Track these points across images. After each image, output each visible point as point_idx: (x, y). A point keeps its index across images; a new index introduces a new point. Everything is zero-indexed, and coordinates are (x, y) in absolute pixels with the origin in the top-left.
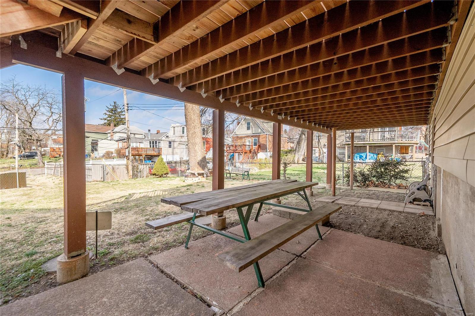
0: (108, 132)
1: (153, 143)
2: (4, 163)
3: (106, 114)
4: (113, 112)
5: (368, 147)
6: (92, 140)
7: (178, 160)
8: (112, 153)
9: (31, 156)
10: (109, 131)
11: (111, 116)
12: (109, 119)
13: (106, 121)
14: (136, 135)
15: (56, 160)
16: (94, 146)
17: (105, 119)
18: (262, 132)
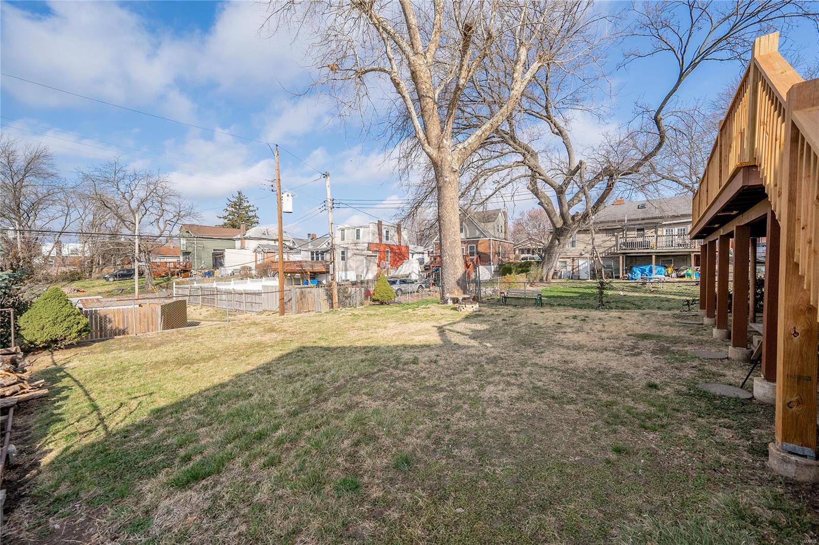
0: (236, 237)
1: (316, 254)
2: (93, 286)
3: (227, 210)
4: (237, 207)
5: (654, 257)
6: (214, 250)
7: (354, 279)
8: (250, 269)
9: (127, 275)
10: (239, 236)
11: (234, 212)
12: (230, 217)
13: (226, 221)
16: (218, 259)
17: (225, 218)
18: (482, 236)
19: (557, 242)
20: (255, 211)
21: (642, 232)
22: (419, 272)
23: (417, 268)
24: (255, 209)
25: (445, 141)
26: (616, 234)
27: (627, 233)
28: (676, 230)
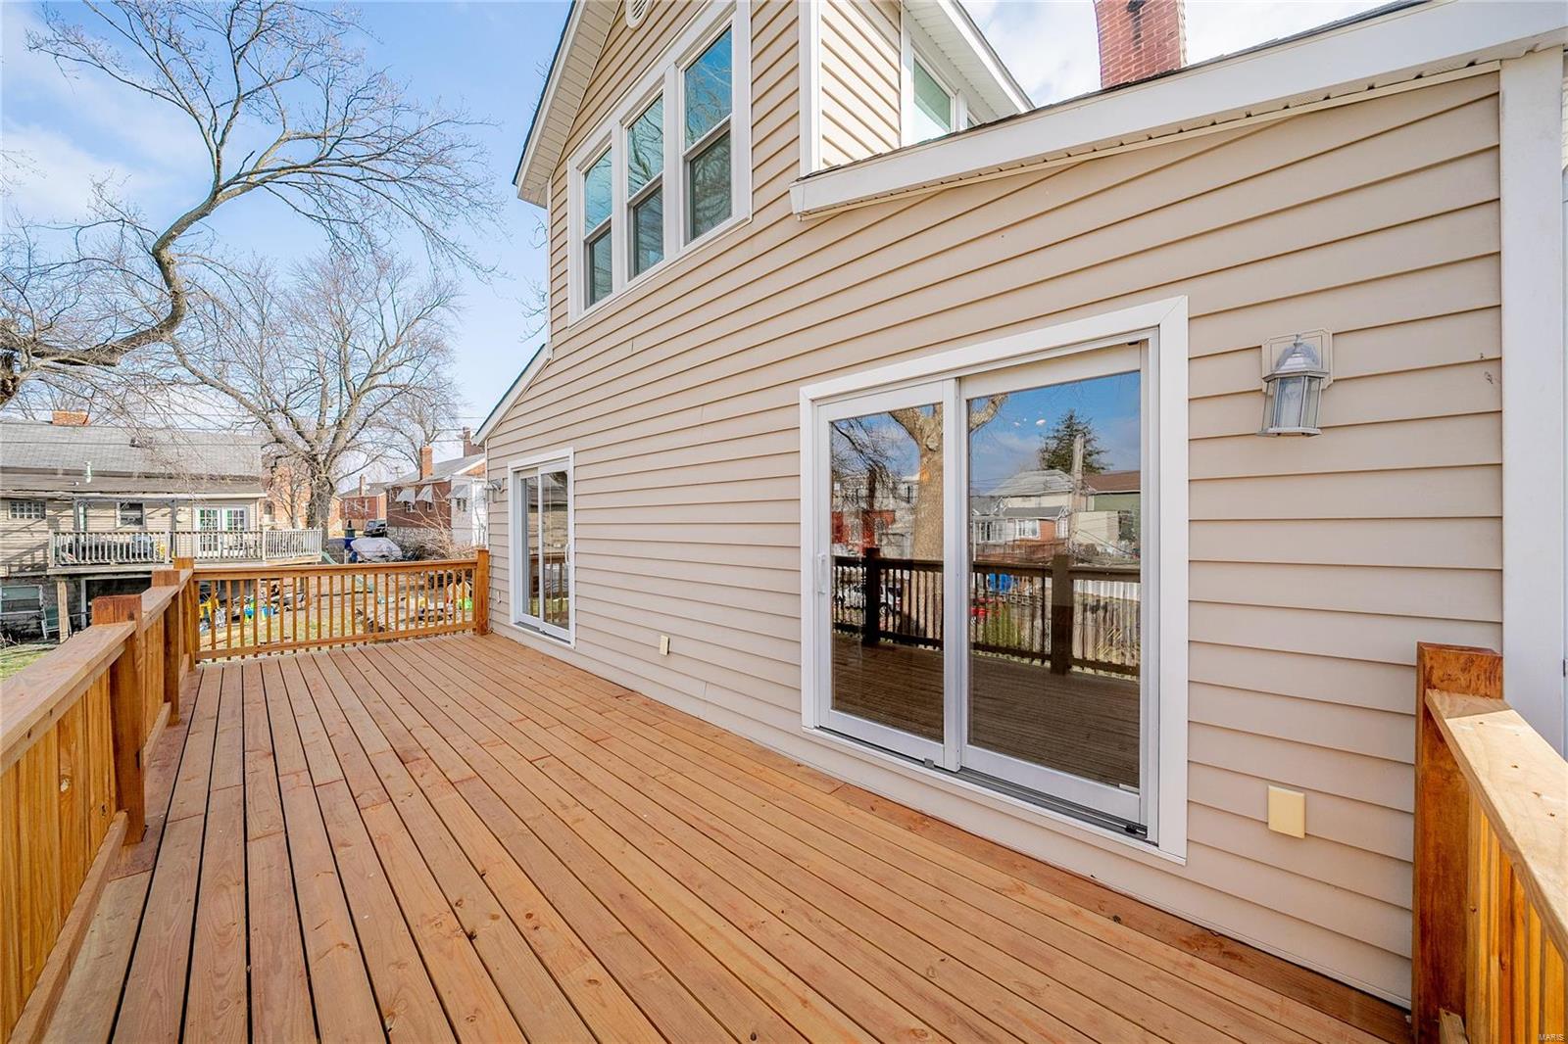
21: (137, 514)
26: (50, 512)
27: (91, 512)
28: (225, 512)
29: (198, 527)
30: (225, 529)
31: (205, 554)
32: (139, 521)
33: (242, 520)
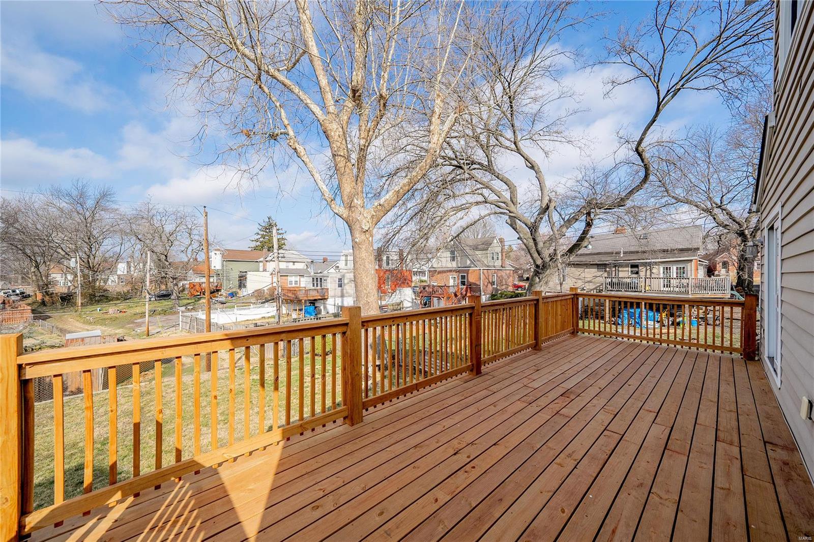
0: (260, 260)
1: (317, 281)
2: (136, 306)
3: (258, 234)
4: (268, 231)
6: (240, 272)
8: (264, 293)
9: (166, 296)
10: (262, 259)
11: (266, 235)
12: (261, 239)
13: (258, 244)
14: (296, 263)
15: (196, 301)
16: (242, 281)
17: (257, 241)
18: (472, 266)
19: (537, 280)
20: (283, 234)
21: (636, 269)
22: (413, 299)
23: (410, 296)
24: (283, 232)
25: (355, 200)
26: (608, 269)
27: (620, 269)
28: (675, 268)
29: (662, 276)
30: (675, 276)
31: (665, 289)
32: (637, 273)
33: (684, 273)
